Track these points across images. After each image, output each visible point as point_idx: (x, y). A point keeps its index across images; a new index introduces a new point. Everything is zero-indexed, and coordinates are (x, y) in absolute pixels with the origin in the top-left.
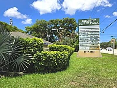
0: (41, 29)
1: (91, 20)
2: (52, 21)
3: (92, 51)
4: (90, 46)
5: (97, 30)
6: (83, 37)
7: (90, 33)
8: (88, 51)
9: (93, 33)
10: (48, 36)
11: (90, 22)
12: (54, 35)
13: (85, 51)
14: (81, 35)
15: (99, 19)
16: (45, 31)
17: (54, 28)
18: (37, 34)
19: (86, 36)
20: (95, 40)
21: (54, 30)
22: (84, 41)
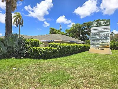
0: (76, 30)
1: (101, 22)
2: (85, 24)
3: (102, 48)
4: (100, 44)
5: (107, 30)
6: (94, 36)
7: (100, 33)
8: (98, 48)
9: (104, 33)
10: (80, 36)
11: (101, 23)
12: (87, 35)
13: (96, 48)
14: (92, 35)
15: (110, 20)
16: (79, 32)
17: (86, 29)
18: (72, 35)
19: (96, 36)
20: (105, 38)
21: (87, 30)
22: (95, 40)
